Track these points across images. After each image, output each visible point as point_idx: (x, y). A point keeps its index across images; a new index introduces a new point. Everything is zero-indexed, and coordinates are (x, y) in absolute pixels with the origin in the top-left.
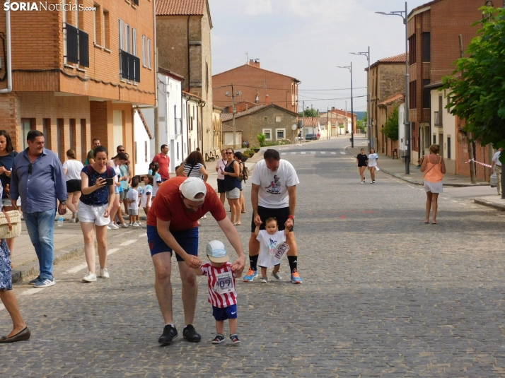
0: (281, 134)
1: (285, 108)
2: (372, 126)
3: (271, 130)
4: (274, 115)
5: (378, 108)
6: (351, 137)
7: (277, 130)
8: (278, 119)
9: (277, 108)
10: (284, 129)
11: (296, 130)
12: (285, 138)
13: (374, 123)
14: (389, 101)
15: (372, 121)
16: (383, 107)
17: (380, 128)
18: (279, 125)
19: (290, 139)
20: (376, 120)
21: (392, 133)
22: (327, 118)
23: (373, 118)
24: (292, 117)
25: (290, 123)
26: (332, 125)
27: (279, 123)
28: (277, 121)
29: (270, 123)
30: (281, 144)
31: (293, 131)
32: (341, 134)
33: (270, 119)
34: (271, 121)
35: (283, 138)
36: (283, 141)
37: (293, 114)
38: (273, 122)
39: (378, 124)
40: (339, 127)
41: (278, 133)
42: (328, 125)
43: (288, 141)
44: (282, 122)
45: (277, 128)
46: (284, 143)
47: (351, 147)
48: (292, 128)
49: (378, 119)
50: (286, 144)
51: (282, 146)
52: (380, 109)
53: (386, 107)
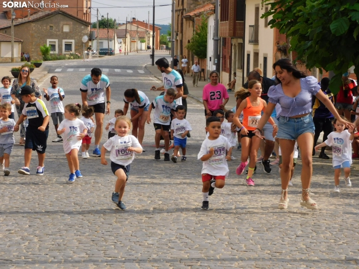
0: (68, 47)
1: (75, 15)
2: (177, 40)
3: (56, 41)
4: (62, 23)
6: (151, 54)
7: (64, 41)
8: (66, 29)
9: (65, 15)
10: (73, 41)
11: (88, 42)
12: (73, 51)
13: (178, 38)
15: (177, 35)
17: (185, 44)
18: (66, 35)
19: (80, 53)
20: (181, 35)
21: (199, 50)
22: (126, 30)
23: (178, 32)
24: (83, 27)
25: (80, 34)
26: (131, 39)
27: (66, 33)
28: (64, 30)
29: (56, 33)
30: (69, 59)
31: (83, 43)
32: (141, 50)
33: (56, 28)
34: (57, 30)
35: (71, 51)
36: (71, 55)
37: (84, 23)
38: (59, 31)
39: (183, 38)
40: (139, 42)
41: (65, 45)
42: (127, 39)
43: (77, 55)
44: (70, 32)
45: (65, 39)
46: (72, 57)
47: (151, 66)
48: (83, 40)
49: (183, 33)
50: (74, 58)
51: (70, 60)
52: (186, 21)
53: (194, 19)
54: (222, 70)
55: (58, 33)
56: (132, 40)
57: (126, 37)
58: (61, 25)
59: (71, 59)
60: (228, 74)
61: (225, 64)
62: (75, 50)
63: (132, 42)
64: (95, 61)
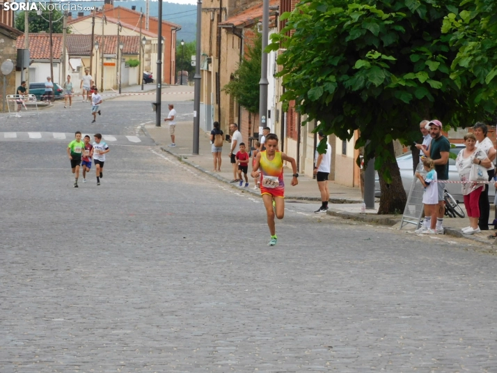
2: (209, 73)
5: (223, 31)
13: (213, 68)
14: (247, 17)
15: (209, 61)
17: (225, 80)
20: (217, 61)
21: (249, 95)
22: (92, 36)
23: (211, 54)
39: (221, 70)
42: (94, 59)
47: (154, 126)
48: (3, 69)
49: (222, 59)
52: (227, 33)
53: (241, 32)
54: (287, 136)
56: (106, 60)
57: (91, 55)
60: (295, 142)
61: (292, 123)
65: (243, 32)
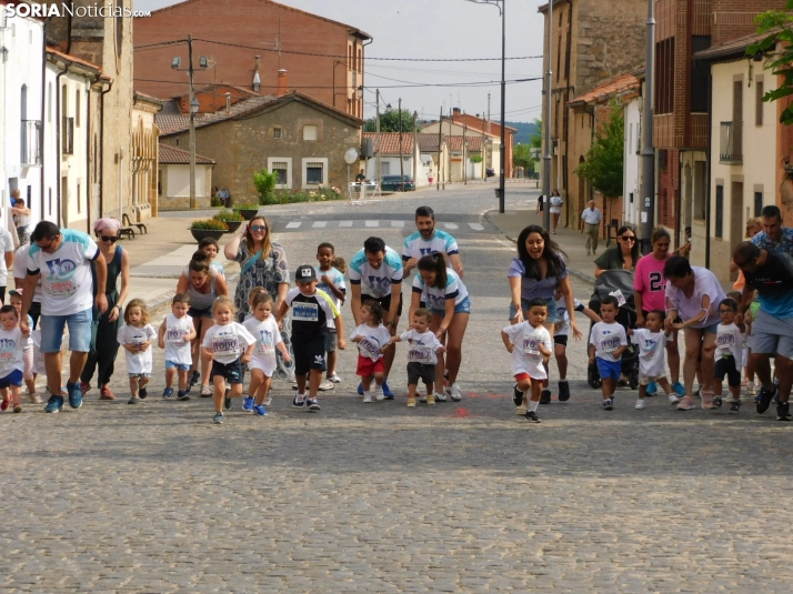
0: (315, 173)
1: (329, 104)
2: (555, 157)
3: (289, 160)
4: (300, 122)
5: (571, 111)
6: (498, 186)
7: (305, 162)
8: (310, 134)
9: (307, 103)
10: (325, 161)
11: (357, 163)
12: (325, 183)
13: (559, 152)
14: (599, 93)
15: (555, 144)
16: (584, 108)
17: (574, 164)
18: (310, 149)
19: (340, 188)
20: (564, 143)
21: (605, 176)
22: (440, 134)
23: (557, 137)
24: (346, 130)
25: (339, 145)
26: (450, 154)
27: (310, 144)
28: (306, 138)
29: (286, 143)
30: (316, 199)
31: (347, 165)
32: (473, 178)
33: (288, 134)
34: (290, 137)
35: (321, 182)
36: (321, 191)
37: (350, 122)
38: (294, 140)
39: (569, 152)
40: (469, 160)
41: (308, 169)
42: (442, 154)
43: (333, 191)
44: (319, 141)
45: (306, 156)
46: (323, 196)
47: (497, 213)
48: (346, 158)
49: (569, 140)
50: (327, 199)
51: (318, 203)
52: (575, 113)
53: (593, 109)
55: (292, 143)
56: (453, 157)
57: (439, 151)
58: (299, 127)
59: (322, 200)
62: (330, 181)
63: (453, 160)
64: (374, 204)
65: (595, 109)
